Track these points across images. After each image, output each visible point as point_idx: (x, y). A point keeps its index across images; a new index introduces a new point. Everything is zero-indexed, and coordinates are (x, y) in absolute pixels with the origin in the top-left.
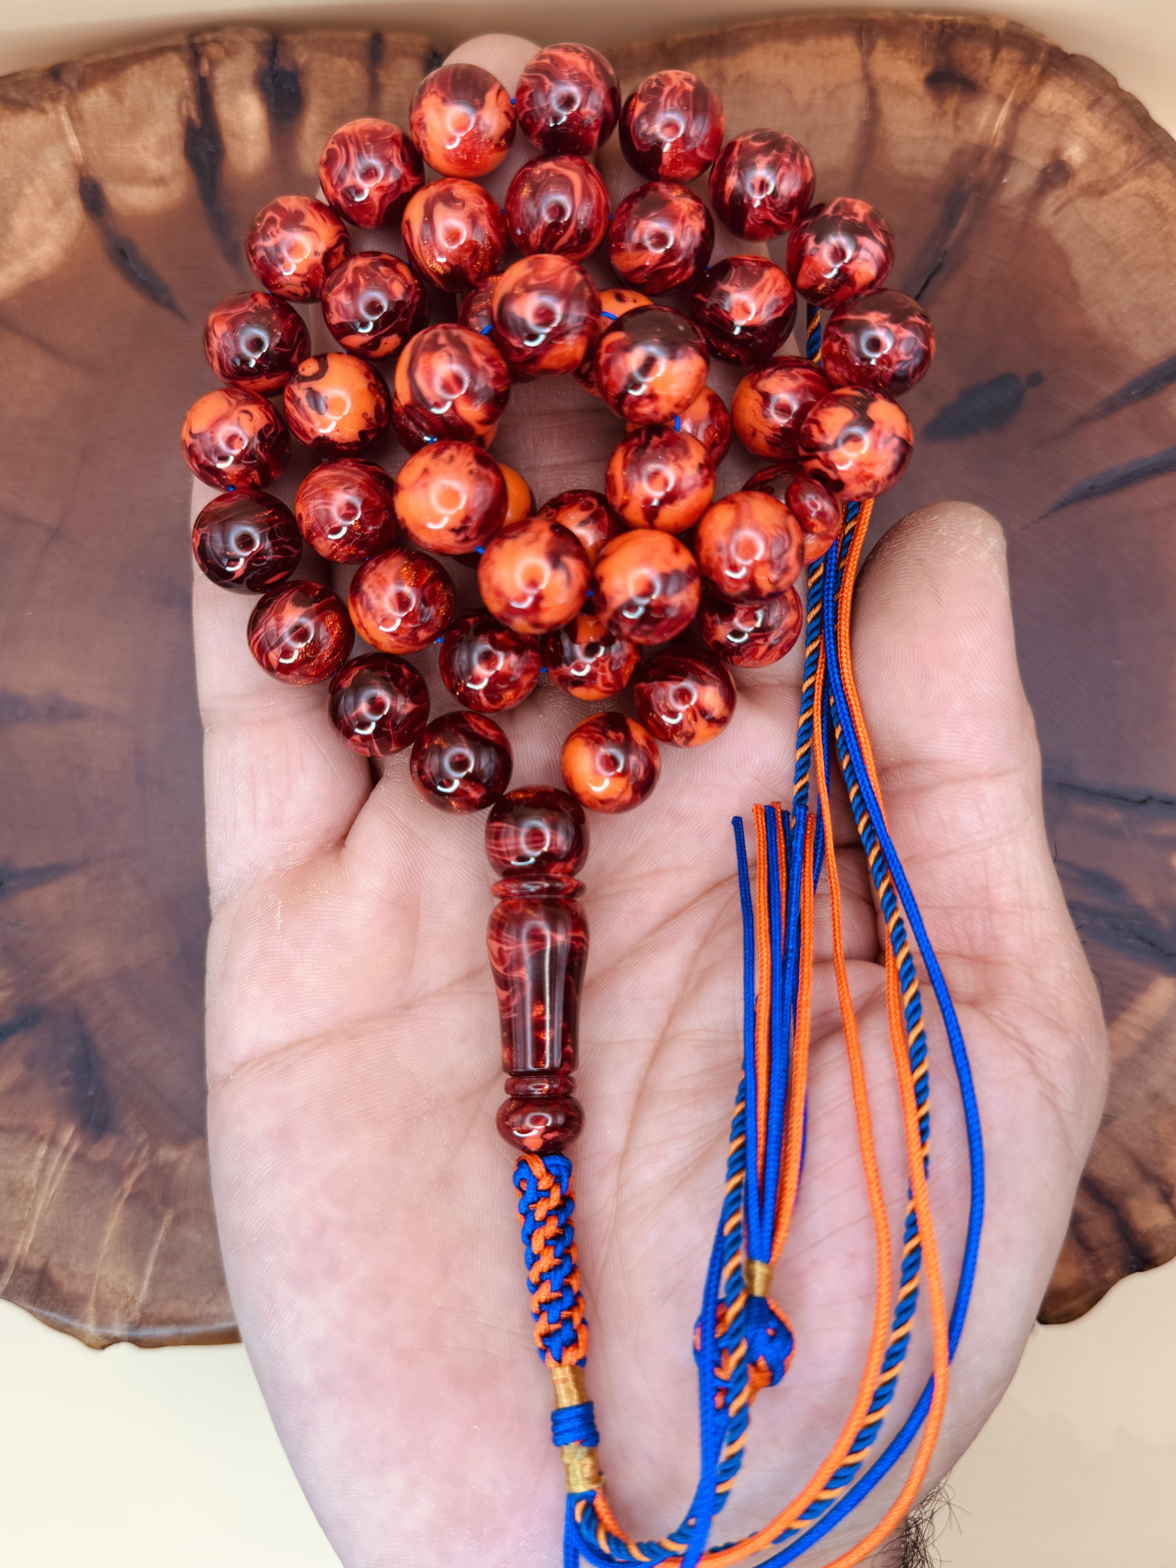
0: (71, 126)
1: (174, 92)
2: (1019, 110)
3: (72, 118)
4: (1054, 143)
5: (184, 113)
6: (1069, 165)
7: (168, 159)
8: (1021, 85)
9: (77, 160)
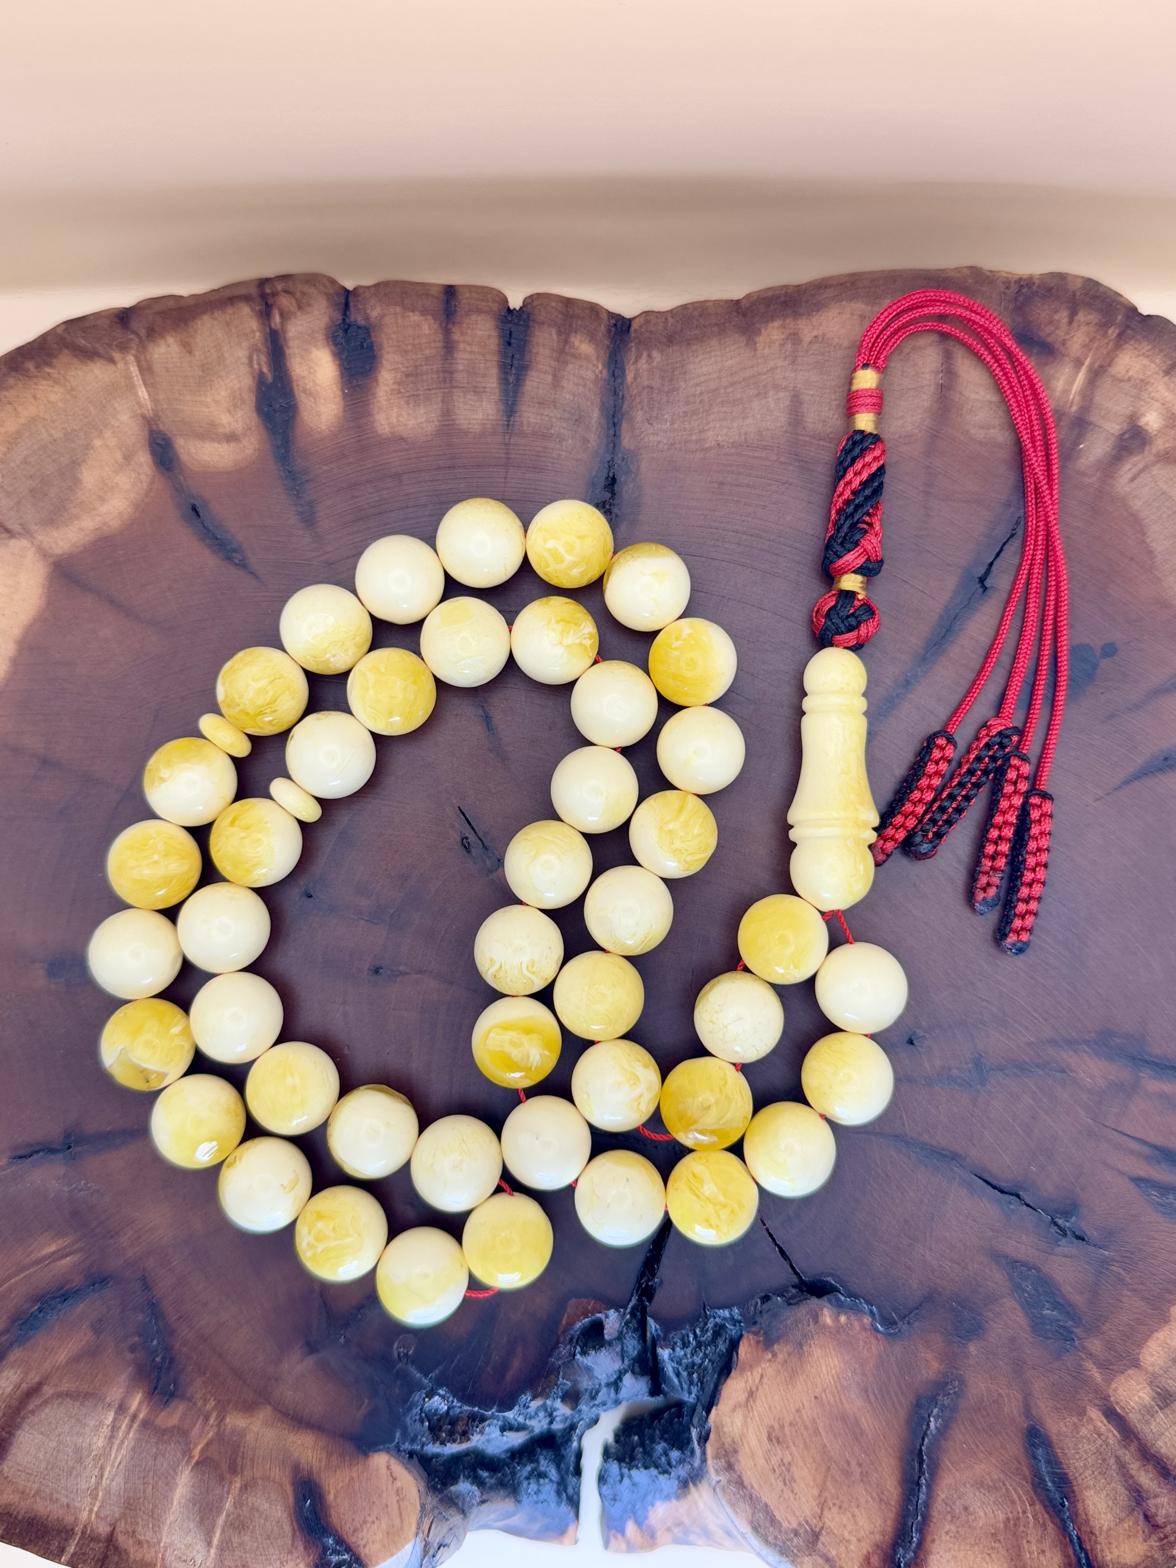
0: (140, 377)
1: (245, 344)
2: (1096, 374)
3: (141, 369)
4: (1131, 408)
5: (256, 366)
6: (1146, 431)
7: (240, 414)
8: (1097, 349)
9: (146, 412)
